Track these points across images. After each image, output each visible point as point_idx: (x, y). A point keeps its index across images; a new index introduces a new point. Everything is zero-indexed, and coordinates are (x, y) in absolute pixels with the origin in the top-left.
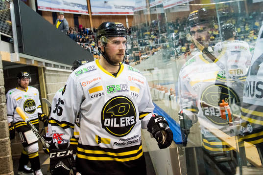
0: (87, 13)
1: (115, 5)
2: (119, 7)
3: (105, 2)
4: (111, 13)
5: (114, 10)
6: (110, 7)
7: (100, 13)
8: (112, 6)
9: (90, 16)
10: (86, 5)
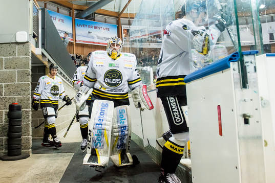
0: (71, 40)
1: (97, 36)
2: (102, 39)
3: (89, 32)
4: (94, 43)
5: (96, 40)
6: (93, 38)
7: (84, 42)
8: (95, 36)
9: (74, 44)
10: (72, 33)
